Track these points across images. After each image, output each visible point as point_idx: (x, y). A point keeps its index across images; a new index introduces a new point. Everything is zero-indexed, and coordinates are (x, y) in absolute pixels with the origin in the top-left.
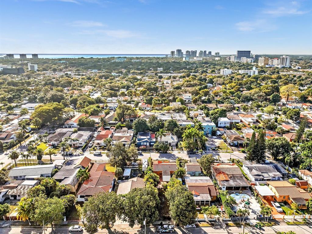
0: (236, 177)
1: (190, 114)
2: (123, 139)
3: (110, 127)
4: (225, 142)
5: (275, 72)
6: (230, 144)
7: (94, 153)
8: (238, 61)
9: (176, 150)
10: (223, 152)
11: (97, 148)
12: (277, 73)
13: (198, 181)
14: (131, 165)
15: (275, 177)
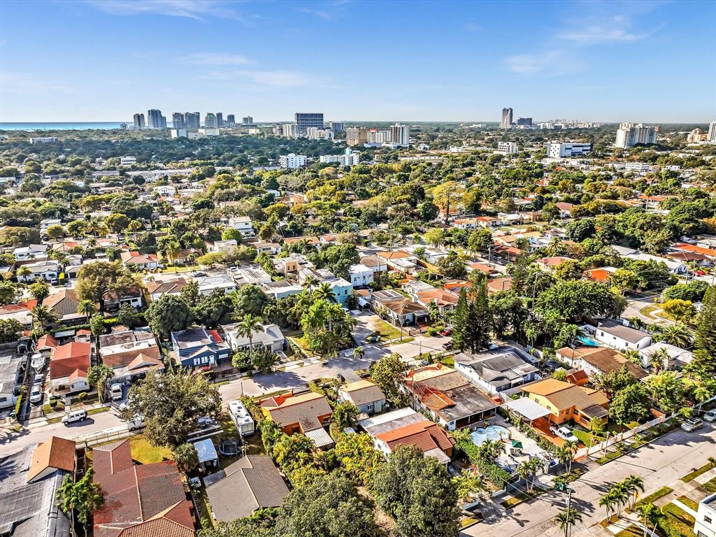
0: (462, 392)
1: (276, 267)
2: (140, 360)
3: (72, 333)
4: (384, 319)
5: (389, 157)
6: (398, 323)
7: (63, 419)
8: (301, 135)
9: (288, 359)
10: (394, 343)
11: (64, 400)
12: (394, 158)
13: (395, 424)
14: (199, 427)
15: (526, 375)
